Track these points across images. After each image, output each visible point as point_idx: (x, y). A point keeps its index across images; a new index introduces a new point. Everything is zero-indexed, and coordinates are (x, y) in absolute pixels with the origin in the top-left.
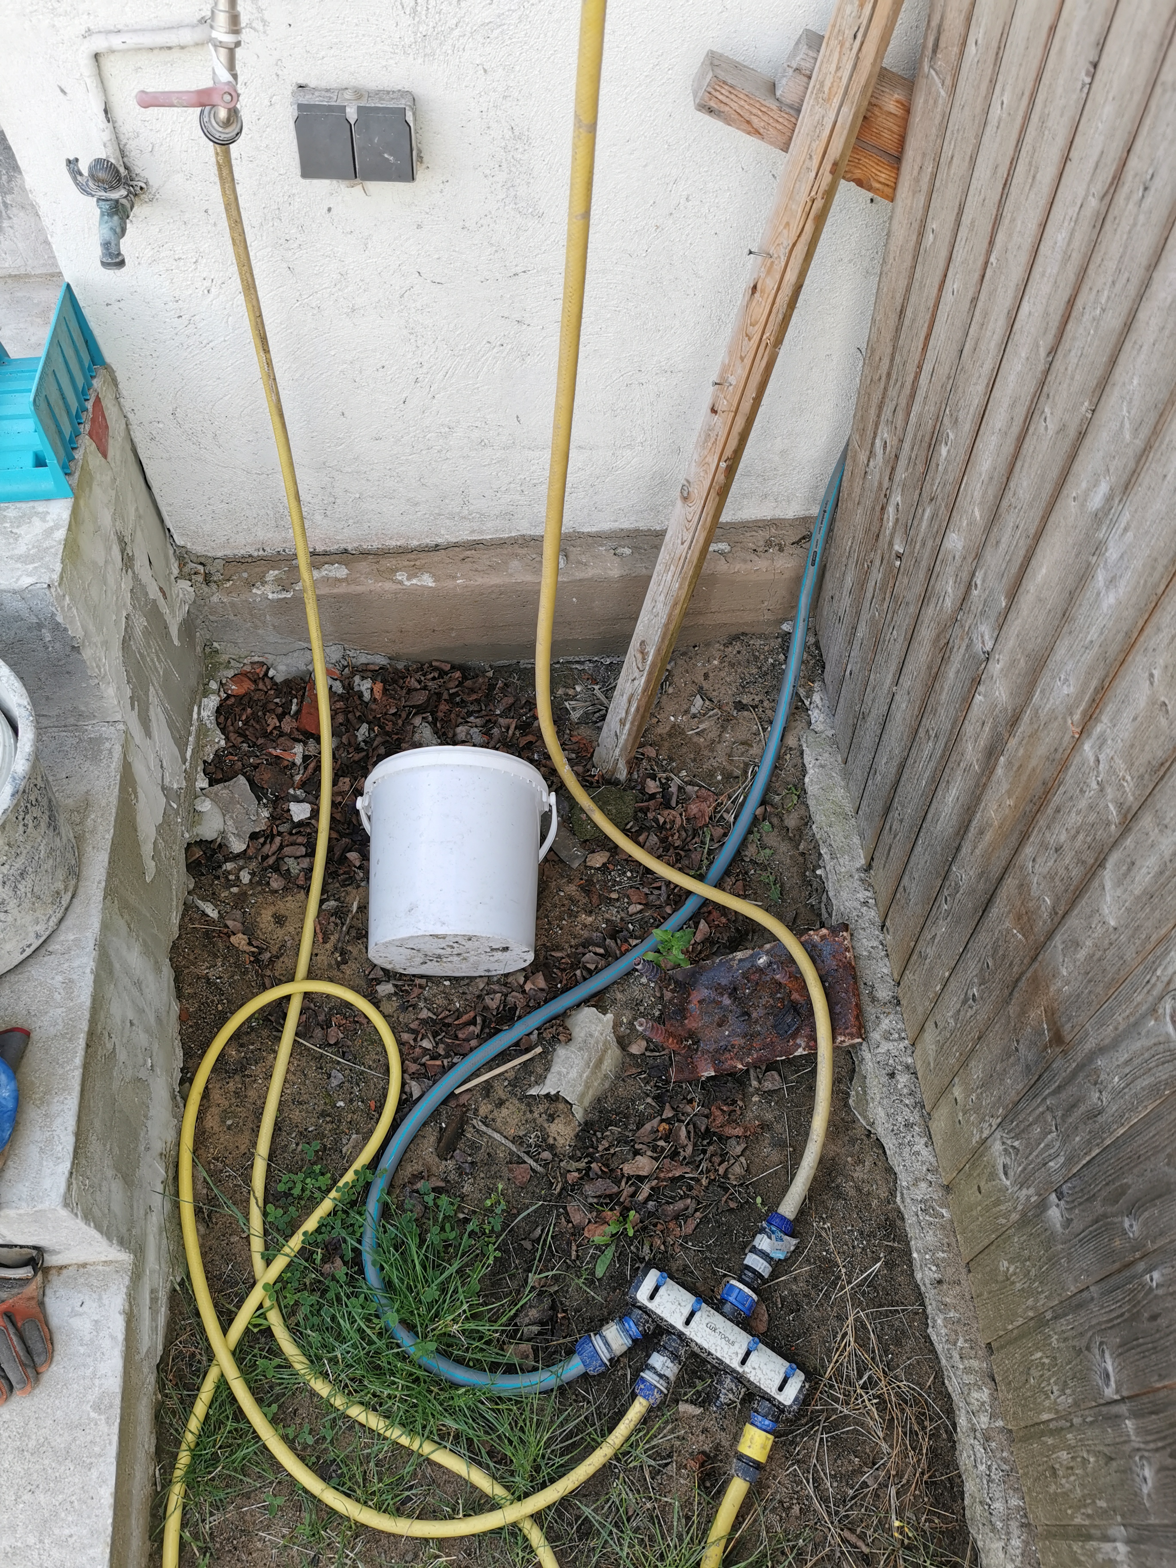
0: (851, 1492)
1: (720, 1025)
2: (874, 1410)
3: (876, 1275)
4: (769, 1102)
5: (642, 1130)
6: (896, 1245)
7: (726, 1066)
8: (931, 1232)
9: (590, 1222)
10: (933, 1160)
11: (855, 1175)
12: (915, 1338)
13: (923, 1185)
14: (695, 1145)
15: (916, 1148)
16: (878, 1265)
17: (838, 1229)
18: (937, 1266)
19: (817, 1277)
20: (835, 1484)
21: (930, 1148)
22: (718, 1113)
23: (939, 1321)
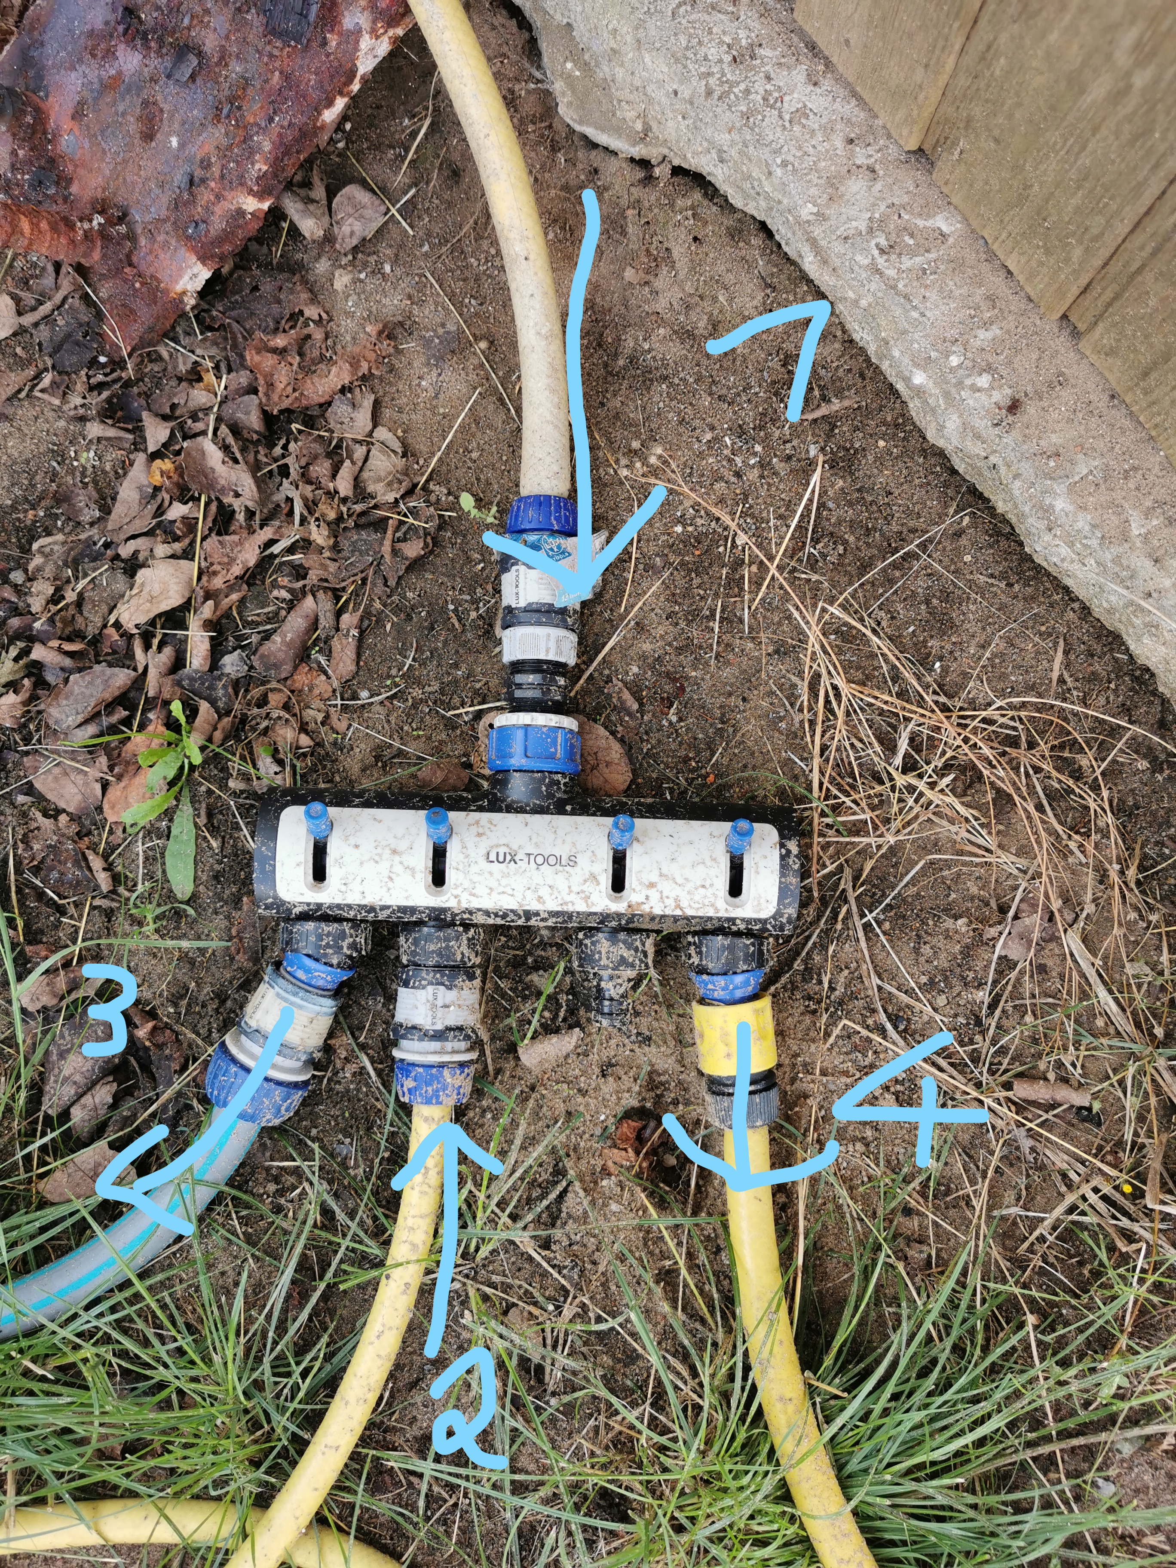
0: (983, 996)
1: (148, 136)
2: (951, 799)
3: (822, 506)
4: (378, 271)
5: (119, 510)
6: (836, 405)
7: (217, 225)
8: (933, 295)
9: (105, 786)
10: (849, 108)
11: (661, 305)
12: (981, 591)
13: (856, 186)
14: (255, 468)
15: (791, 104)
16: (816, 478)
17: (684, 455)
18: (989, 369)
19: (687, 593)
20: (941, 1001)
21: (827, 83)
22: (268, 361)
23: (1061, 504)
